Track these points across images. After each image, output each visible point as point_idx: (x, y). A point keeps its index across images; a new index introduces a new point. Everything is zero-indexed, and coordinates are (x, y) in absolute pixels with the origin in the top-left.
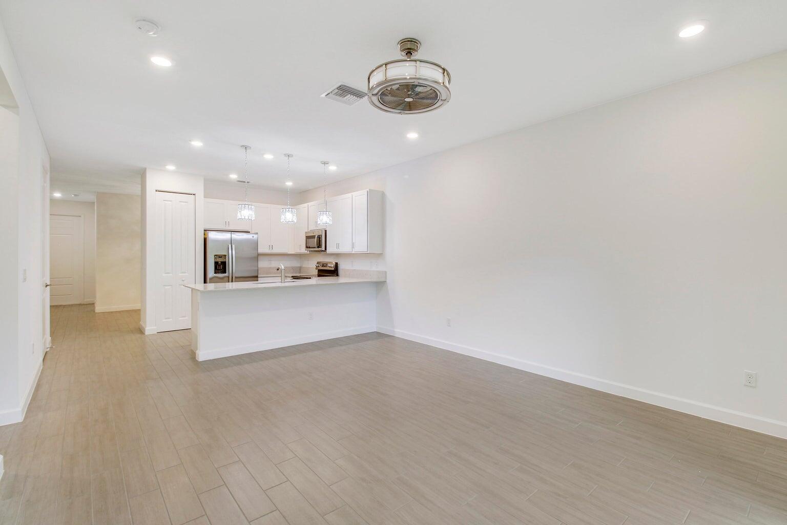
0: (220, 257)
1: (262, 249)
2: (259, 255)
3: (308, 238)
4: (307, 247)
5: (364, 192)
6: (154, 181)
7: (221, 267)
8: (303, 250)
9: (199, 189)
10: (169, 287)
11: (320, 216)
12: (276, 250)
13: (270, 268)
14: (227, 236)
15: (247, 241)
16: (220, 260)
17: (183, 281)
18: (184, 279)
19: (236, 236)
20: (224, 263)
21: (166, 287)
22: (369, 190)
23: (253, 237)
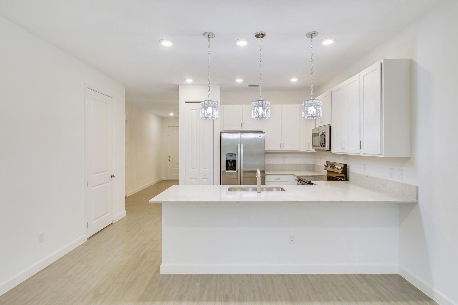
0: (231, 155)
1: (270, 148)
2: (266, 153)
3: (314, 135)
4: (313, 146)
5: (377, 66)
6: (184, 95)
7: (231, 165)
8: (311, 149)
9: (216, 96)
10: (194, 180)
11: (308, 106)
12: (286, 149)
13: (284, 165)
14: (236, 136)
15: (255, 139)
16: (230, 158)
17: (205, 175)
18: (205, 174)
19: (245, 136)
20: (234, 161)
21: (193, 180)
22: (384, 60)
23: (260, 136)
